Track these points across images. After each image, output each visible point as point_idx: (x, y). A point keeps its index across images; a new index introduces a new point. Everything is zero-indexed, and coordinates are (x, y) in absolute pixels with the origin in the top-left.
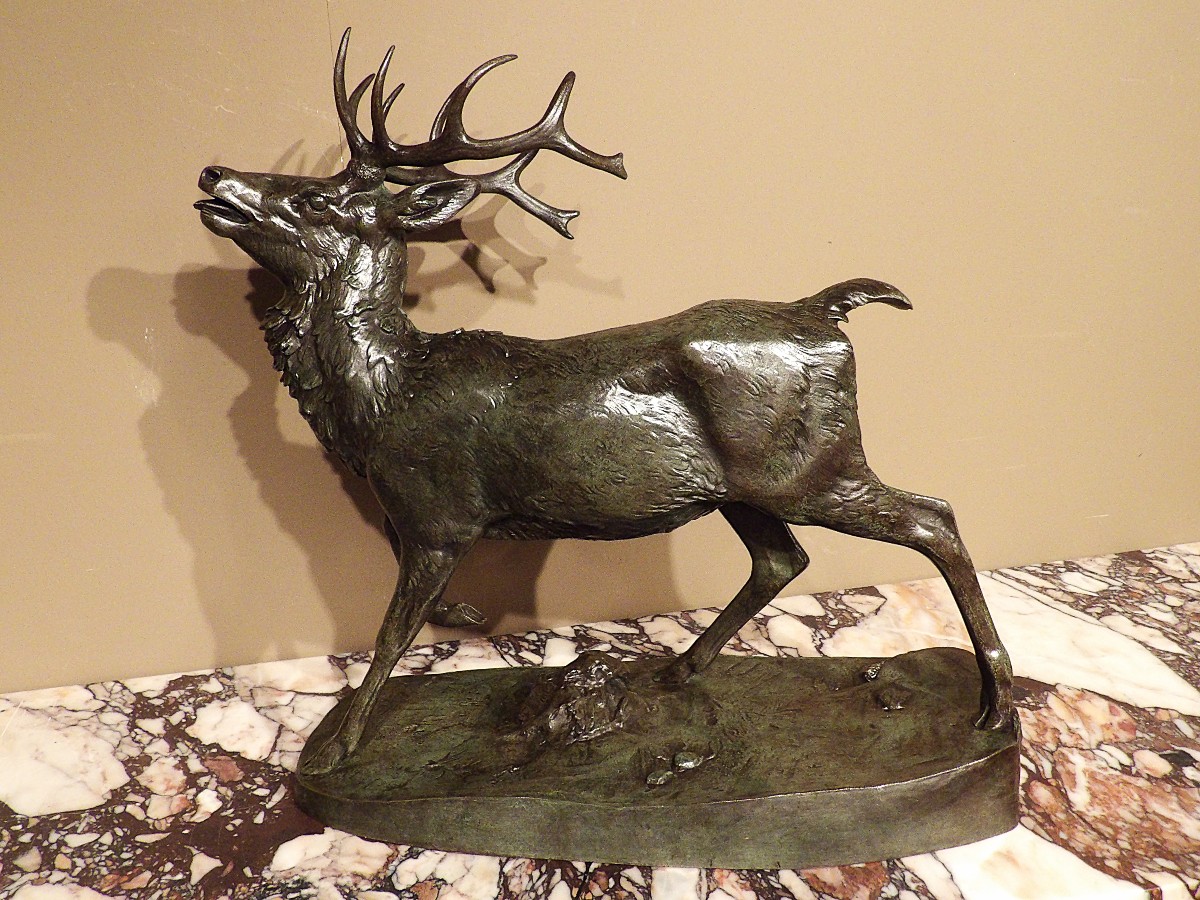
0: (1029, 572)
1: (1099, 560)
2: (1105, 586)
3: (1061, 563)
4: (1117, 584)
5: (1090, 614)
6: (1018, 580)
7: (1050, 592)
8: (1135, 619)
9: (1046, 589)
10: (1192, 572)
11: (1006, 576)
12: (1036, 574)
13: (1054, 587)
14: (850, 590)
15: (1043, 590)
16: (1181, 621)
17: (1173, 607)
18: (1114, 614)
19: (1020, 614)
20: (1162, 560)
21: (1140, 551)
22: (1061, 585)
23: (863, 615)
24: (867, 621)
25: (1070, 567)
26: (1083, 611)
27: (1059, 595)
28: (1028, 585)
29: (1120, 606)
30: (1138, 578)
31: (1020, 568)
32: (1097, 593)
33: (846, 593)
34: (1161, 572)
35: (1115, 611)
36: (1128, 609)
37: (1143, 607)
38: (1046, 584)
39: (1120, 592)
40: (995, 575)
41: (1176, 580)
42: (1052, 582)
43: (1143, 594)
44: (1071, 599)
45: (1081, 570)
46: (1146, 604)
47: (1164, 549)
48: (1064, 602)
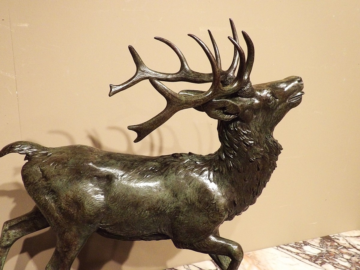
0: (291, 246)
1: (316, 240)
2: (320, 251)
3: (302, 242)
4: (324, 250)
5: (317, 264)
6: (287, 250)
7: (300, 255)
8: (335, 265)
9: (298, 253)
10: (350, 244)
11: (283, 248)
12: (293, 247)
13: (301, 252)
15: (297, 254)
16: (352, 266)
17: (347, 259)
18: (326, 263)
19: (291, 265)
20: (338, 239)
21: (329, 236)
22: (304, 251)
25: (306, 244)
26: (314, 262)
27: (304, 256)
28: (292, 252)
29: (327, 260)
30: (331, 247)
31: (287, 245)
32: (317, 254)
34: (339, 244)
35: (326, 262)
36: (331, 261)
37: (336, 260)
38: (298, 251)
39: (326, 253)
40: (279, 248)
41: (345, 247)
42: (300, 250)
43: (335, 254)
44: (309, 258)
45: (309, 244)
46: (337, 258)
47: (337, 235)
48: (307, 259)
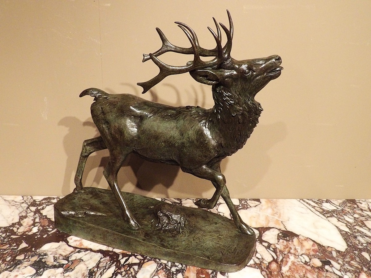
0: (313, 201)
1: (339, 201)
2: (335, 208)
3: (325, 200)
4: (340, 208)
5: (325, 216)
6: (307, 203)
7: (316, 208)
8: (340, 219)
9: (315, 207)
10: (369, 208)
11: (304, 201)
12: (314, 202)
13: (318, 206)
14: (251, 199)
15: (314, 207)
16: (355, 222)
17: (355, 218)
18: (334, 217)
19: (301, 213)
20: (361, 203)
21: (355, 200)
22: (321, 206)
23: (251, 207)
24: (251, 208)
25: (327, 201)
26: (323, 215)
27: (318, 209)
28: (310, 205)
29: (336, 215)
30: (349, 207)
31: (311, 200)
32: (332, 210)
33: (250, 200)
34: (358, 206)
35: (334, 216)
36: (339, 216)
37: (344, 216)
38: (316, 205)
39: (340, 211)
40: (301, 201)
41: (362, 210)
42: (318, 205)
43: (347, 212)
44: (321, 211)
45: (330, 203)
46: (346, 215)
47: (364, 200)
48: (318, 211)
